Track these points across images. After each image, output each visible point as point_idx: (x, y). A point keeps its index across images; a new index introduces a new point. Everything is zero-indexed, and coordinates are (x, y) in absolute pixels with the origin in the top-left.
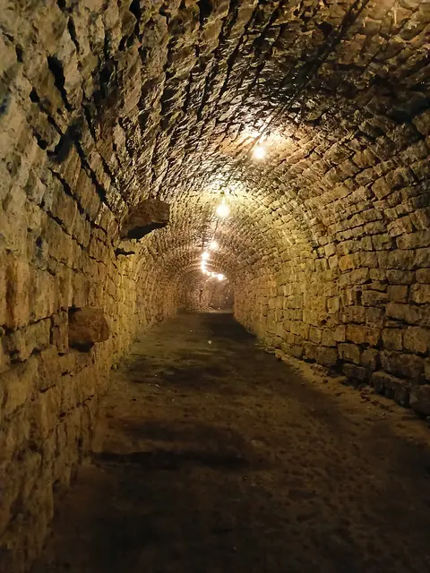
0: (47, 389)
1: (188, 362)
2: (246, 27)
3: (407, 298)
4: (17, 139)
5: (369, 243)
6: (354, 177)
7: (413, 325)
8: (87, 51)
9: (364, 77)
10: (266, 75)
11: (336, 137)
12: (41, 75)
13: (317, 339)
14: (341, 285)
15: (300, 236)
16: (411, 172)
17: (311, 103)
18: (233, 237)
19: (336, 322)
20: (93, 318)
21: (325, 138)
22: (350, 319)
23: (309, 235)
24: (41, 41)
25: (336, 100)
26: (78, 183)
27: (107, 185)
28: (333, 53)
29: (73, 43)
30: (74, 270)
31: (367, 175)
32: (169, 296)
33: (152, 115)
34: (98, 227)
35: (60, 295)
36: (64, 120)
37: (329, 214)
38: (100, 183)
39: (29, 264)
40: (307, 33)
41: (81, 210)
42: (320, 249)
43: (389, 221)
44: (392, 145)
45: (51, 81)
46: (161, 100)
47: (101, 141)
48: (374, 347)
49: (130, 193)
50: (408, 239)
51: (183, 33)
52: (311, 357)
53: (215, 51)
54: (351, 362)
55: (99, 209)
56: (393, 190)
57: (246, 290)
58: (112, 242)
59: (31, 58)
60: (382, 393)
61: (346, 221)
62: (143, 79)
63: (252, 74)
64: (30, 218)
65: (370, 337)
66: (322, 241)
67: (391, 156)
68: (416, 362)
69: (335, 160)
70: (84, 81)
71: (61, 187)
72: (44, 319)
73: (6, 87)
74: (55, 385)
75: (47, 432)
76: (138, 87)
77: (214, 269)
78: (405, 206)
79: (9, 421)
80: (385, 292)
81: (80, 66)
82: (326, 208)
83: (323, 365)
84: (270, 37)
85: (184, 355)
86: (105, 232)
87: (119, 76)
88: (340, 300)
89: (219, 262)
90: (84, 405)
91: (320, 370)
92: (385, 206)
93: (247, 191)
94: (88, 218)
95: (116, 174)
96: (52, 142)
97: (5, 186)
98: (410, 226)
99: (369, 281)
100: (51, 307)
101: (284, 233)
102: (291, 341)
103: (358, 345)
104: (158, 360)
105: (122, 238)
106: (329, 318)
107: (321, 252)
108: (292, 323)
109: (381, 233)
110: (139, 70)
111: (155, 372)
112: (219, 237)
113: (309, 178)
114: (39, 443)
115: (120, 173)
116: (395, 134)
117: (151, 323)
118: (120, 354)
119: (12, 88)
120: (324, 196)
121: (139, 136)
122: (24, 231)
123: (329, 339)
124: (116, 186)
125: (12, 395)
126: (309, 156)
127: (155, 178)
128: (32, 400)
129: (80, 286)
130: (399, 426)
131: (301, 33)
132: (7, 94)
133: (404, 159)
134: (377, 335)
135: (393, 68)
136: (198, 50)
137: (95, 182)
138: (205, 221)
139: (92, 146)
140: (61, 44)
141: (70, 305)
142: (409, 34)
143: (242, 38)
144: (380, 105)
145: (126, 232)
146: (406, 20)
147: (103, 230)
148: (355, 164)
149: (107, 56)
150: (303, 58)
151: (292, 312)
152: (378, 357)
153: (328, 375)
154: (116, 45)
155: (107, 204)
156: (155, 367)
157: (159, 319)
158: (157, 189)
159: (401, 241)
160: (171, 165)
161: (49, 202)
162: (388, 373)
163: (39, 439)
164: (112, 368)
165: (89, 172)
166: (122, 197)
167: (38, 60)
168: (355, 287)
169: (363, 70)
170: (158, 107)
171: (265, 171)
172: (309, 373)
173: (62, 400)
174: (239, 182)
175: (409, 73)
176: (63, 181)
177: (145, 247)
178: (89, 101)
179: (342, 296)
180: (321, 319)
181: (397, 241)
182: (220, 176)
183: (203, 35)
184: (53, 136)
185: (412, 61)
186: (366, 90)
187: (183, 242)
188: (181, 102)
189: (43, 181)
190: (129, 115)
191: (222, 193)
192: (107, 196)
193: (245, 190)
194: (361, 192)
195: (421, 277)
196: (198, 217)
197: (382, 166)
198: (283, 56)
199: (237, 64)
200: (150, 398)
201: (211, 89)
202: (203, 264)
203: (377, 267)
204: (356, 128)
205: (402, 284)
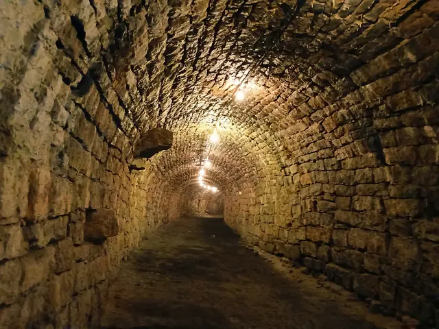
0: (62, 272)
1: (184, 256)
2: (227, 4)
3: (350, 206)
4: (44, 75)
5: (321, 165)
6: (310, 116)
7: (354, 227)
8: (103, 14)
9: (314, 43)
10: (243, 39)
11: (296, 86)
12: (65, 29)
13: (285, 238)
14: (302, 196)
15: (272, 159)
16: (350, 113)
17: (276, 61)
18: (223, 159)
19: (299, 225)
20: (106, 218)
21: (288, 87)
22: (309, 223)
23: (279, 158)
24: (65, 4)
25: (295, 59)
26: (97, 112)
27: (122, 115)
28: (291, 26)
29: (92, 7)
30: (92, 179)
31: (319, 114)
32: (174, 203)
33: (158, 65)
34: (114, 147)
35: (78, 198)
36: (85, 65)
37: (293, 143)
38: (116, 113)
39: (51, 172)
40: (271, 11)
41: (100, 133)
42: (286, 169)
43: (336, 149)
44: (336, 93)
45: (74, 34)
46: (164, 54)
47: (116, 82)
48: (326, 244)
49: (141, 123)
50: (349, 162)
51: (180, 6)
52: (281, 252)
53: (204, 20)
54: (310, 256)
55: (115, 134)
56: (338, 126)
57: (233, 200)
58: (126, 159)
59: (57, 16)
60: (332, 280)
61: (305, 148)
62: (149, 38)
63: (233, 38)
64: (54, 135)
65: (324, 237)
66: (288, 162)
67: (335, 101)
68: (357, 255)
69: (295, 103)
70: (102, 36)
71: (82, 115)
72: (62, 216)
73: (35, 35)
74: (69, 270)
75: (59, 307)
76: (146, 43)
77: (209, 183)
78: (347, 138)
79: (25, 296)
80: (334, 201)
81: (98, 25)
82: (290, 138)
83: (290, 259)
84: (245, 12)
85: (182, 250)
86: (121, 151)
87: (130, 34)
88: (302, 208)
89: (213, 178)
90: (96, 287)
91: (287, 263)
92: (333, 137)
93: (233, 124)
94: (105, 140)
95: (129, 107)
96: (75, 80)
97: (32, 110)
98: (351, 152)
99: (322, 193)
100: (69, 207)
101: (260, 157)
102: (265, 239)
103: (315, 242)
104: (160, 254)
105: (135, 157)
106: (294, 221)
107: (287, 171)
108: (266, 225)
109: (331, 157)
110: (146, 31)
111: (157, 264)
112: (212, 158)
113: (278, 116)
114: (52, 316)
115: (133, 107)
116: (338, 85)
117: (158, 225)
118: (131, 248)
119: (40, 37)
120: (289, 130)
121: (148, 80)
122: (48, 145)
123: (294, 238)
124: (129, 117)
125: (29, 275)
126: (276, 100)
127: (161, 112)
128: (48, 280)
129: (97, 191)
130: (345, 306)
131: (267, 10)
132: (36, 41)
133: (345, 103)
134: (328, 234)
135: (334, 38)
136: (192, 19)
137: (111, 112)
138: (201, 146)
139: (109, 85)
140: (82, 8)
141: (87, 206)
142: (344, 14)
143: (224, 12)
144: (327, 64)
145: (138, 152)
146: (342, 4)
147: (119, 150)
148: (309, 106)
149: (120, 19)
150: (270, 28)
151: (266, 217)
152: (329, 252)
153: (293, 266)
154: (127, 11)
155: (122, 130)
156: (158, 259)
157: (165, 221)
158: (163, 120)
159: (344, 164)
160: (174, 103)
161: (72, 125)
162: (337, 264)
163: (52, 312)
164: (123, 259)
165: (107, 104)
166: (135, 125)
167: (63, 18)
168: (312, 197)
169: (313, 38)
170: (162, 59)
171: (245, 110)
172: (279, 265)
173: (75, 282)
174: (226, 117)
175: (345, 41)
176: (84, 110)
177: (155, 164)
178: (106, 51)
179: (302, 204)
180: (288, 222)
181: (342, 163)
182: (212, 112)
183: (195, 9)
184: (76, 76)
185: (348, 32)
186: (316, 52)
187: (185, 162)
188: (180, 56)
189: (67, 109)
190: (139, 64)
191: (214, 125)
192: (122, 124)
193: (231, 123)
194: (315, 127)
195: (360, 191)
196: (196, 143)
197: (329, 108)
198: (255, 26)
199: (221, 30)
200: (151, 284)
201: (202, 47)
202: (201, 179)
203: (328, 183)
204: (310, 80)
205: (346, 196)
